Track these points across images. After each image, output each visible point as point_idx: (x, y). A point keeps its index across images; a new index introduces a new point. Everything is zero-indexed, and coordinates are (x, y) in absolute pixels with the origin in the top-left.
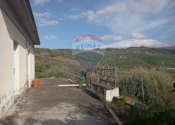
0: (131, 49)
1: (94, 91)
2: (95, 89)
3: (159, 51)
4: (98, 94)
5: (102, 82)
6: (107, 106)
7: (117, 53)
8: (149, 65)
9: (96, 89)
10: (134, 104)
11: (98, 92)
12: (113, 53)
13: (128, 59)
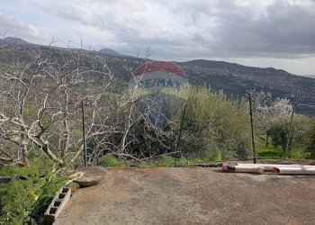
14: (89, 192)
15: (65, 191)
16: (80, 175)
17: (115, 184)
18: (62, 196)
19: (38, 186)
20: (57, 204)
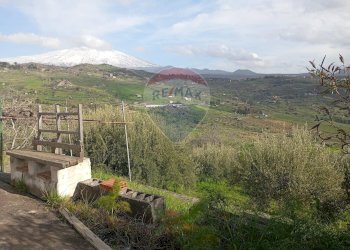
0: (82, 67)
1: (17, 175)
2: (18, 169)
3: (134, 75)
4: (29, 182)
5: (39, 147)
6: (65, 212)
7: (53, 76)
8: (117, 101)
9: (24, 169)
10: (135, 195)
11: (31, 177)
12: (43, 75)
13: (77, 89)
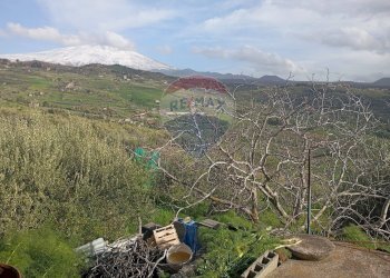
12: (48, 75)
14: (303, 267)
15: (271, 256)
16: (296, 243)
17: (343, 268)
18: (265, 261)
19: (246, 242)
20: (258, 269)
